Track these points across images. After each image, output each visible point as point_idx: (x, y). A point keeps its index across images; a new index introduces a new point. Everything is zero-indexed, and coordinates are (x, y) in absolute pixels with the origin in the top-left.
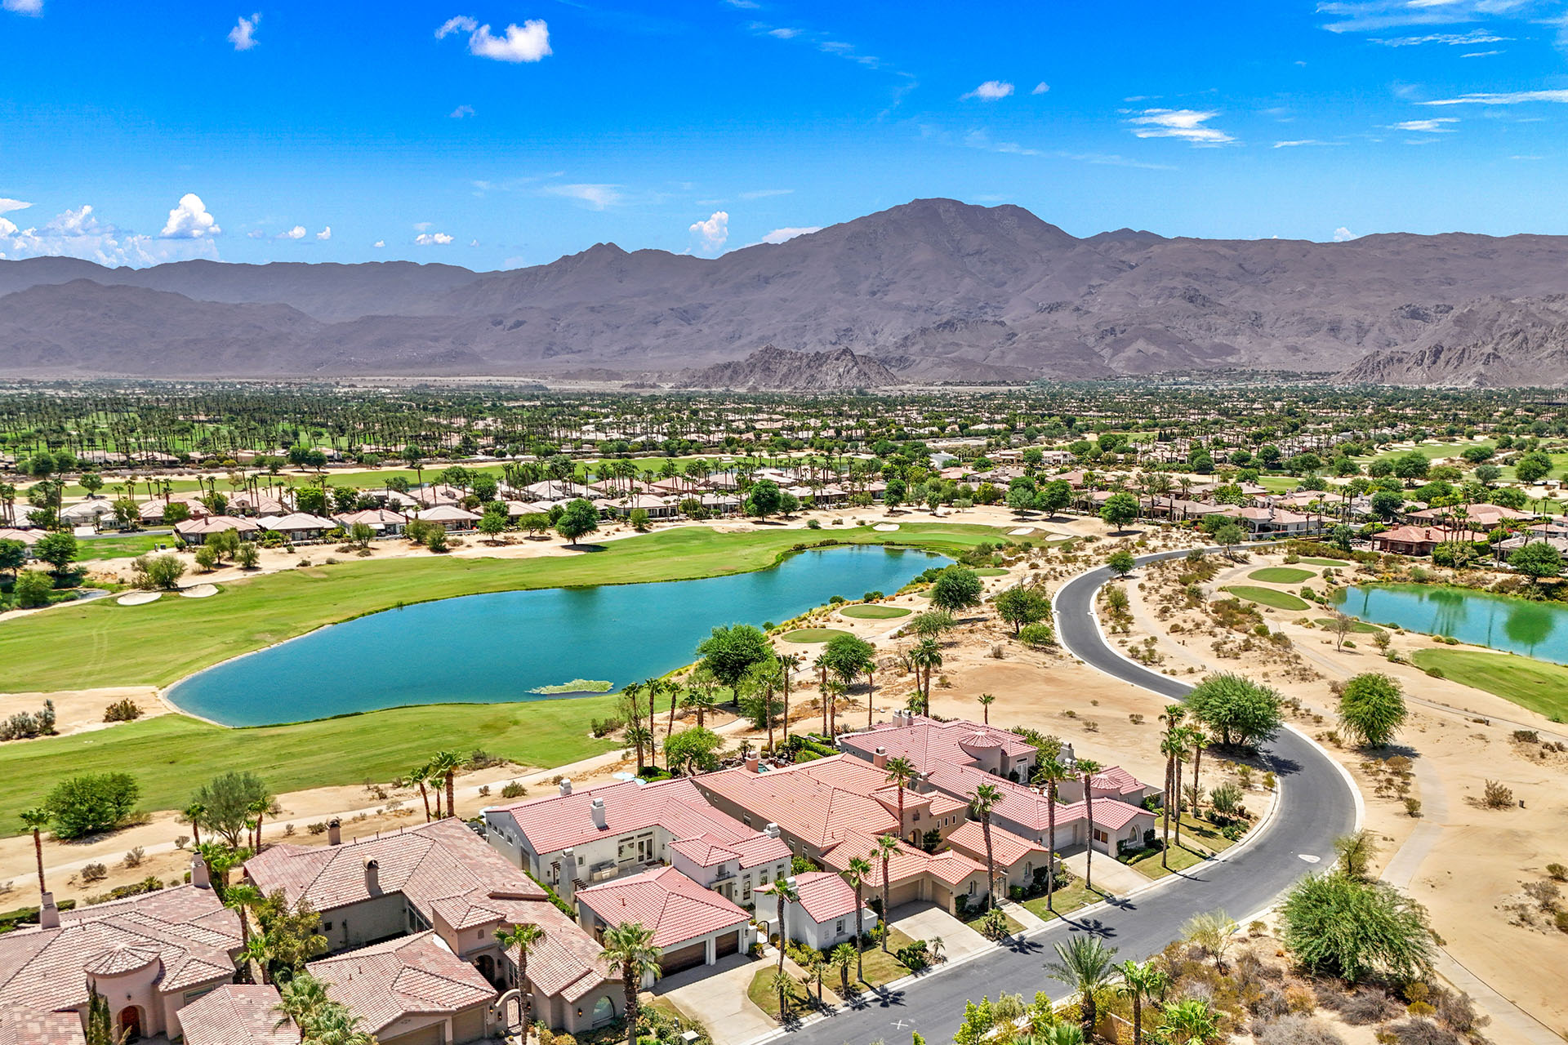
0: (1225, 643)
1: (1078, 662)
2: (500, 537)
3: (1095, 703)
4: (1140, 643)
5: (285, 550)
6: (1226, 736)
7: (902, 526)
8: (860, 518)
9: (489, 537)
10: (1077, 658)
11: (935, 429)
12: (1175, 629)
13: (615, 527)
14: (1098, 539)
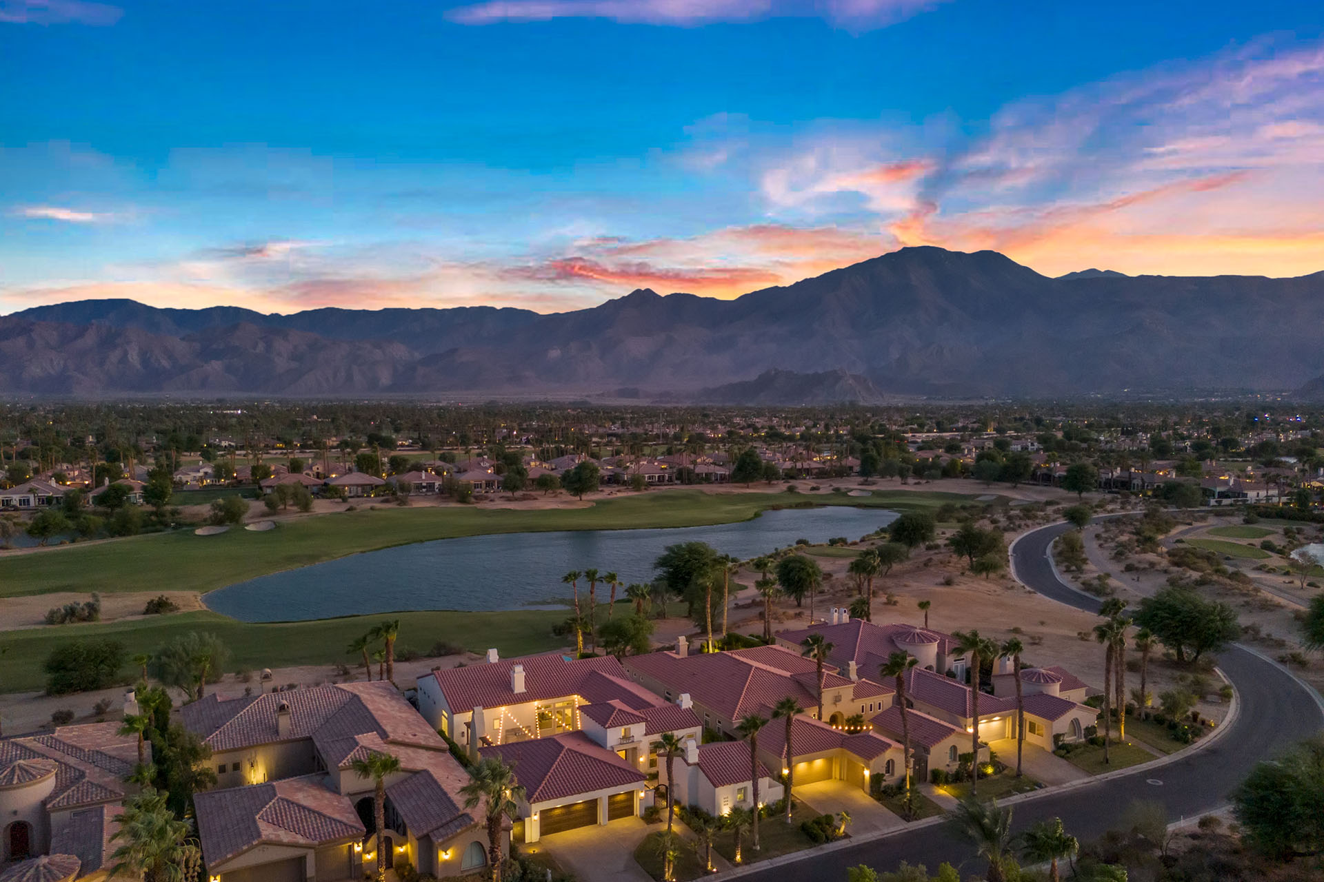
0: (1181, 579)
1: (1030, 592)
2: (519, 494)
3: (1042, 623)
4: (1094, 578)
5: (340, 500)
6: (1180, 653)
7: (874, 493)
8: (836, 485)
9: (509, 494)
10: (1028, 588)
11: (915, 426)
12: (1129, 568)
13: (617, 489)
14: (1058, 503)
